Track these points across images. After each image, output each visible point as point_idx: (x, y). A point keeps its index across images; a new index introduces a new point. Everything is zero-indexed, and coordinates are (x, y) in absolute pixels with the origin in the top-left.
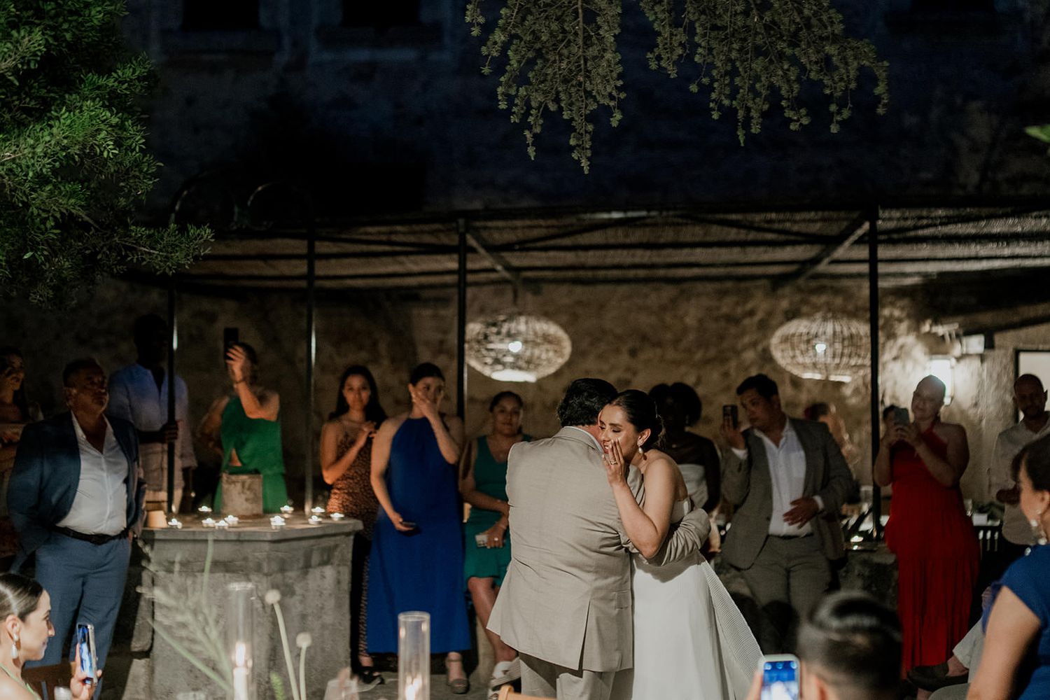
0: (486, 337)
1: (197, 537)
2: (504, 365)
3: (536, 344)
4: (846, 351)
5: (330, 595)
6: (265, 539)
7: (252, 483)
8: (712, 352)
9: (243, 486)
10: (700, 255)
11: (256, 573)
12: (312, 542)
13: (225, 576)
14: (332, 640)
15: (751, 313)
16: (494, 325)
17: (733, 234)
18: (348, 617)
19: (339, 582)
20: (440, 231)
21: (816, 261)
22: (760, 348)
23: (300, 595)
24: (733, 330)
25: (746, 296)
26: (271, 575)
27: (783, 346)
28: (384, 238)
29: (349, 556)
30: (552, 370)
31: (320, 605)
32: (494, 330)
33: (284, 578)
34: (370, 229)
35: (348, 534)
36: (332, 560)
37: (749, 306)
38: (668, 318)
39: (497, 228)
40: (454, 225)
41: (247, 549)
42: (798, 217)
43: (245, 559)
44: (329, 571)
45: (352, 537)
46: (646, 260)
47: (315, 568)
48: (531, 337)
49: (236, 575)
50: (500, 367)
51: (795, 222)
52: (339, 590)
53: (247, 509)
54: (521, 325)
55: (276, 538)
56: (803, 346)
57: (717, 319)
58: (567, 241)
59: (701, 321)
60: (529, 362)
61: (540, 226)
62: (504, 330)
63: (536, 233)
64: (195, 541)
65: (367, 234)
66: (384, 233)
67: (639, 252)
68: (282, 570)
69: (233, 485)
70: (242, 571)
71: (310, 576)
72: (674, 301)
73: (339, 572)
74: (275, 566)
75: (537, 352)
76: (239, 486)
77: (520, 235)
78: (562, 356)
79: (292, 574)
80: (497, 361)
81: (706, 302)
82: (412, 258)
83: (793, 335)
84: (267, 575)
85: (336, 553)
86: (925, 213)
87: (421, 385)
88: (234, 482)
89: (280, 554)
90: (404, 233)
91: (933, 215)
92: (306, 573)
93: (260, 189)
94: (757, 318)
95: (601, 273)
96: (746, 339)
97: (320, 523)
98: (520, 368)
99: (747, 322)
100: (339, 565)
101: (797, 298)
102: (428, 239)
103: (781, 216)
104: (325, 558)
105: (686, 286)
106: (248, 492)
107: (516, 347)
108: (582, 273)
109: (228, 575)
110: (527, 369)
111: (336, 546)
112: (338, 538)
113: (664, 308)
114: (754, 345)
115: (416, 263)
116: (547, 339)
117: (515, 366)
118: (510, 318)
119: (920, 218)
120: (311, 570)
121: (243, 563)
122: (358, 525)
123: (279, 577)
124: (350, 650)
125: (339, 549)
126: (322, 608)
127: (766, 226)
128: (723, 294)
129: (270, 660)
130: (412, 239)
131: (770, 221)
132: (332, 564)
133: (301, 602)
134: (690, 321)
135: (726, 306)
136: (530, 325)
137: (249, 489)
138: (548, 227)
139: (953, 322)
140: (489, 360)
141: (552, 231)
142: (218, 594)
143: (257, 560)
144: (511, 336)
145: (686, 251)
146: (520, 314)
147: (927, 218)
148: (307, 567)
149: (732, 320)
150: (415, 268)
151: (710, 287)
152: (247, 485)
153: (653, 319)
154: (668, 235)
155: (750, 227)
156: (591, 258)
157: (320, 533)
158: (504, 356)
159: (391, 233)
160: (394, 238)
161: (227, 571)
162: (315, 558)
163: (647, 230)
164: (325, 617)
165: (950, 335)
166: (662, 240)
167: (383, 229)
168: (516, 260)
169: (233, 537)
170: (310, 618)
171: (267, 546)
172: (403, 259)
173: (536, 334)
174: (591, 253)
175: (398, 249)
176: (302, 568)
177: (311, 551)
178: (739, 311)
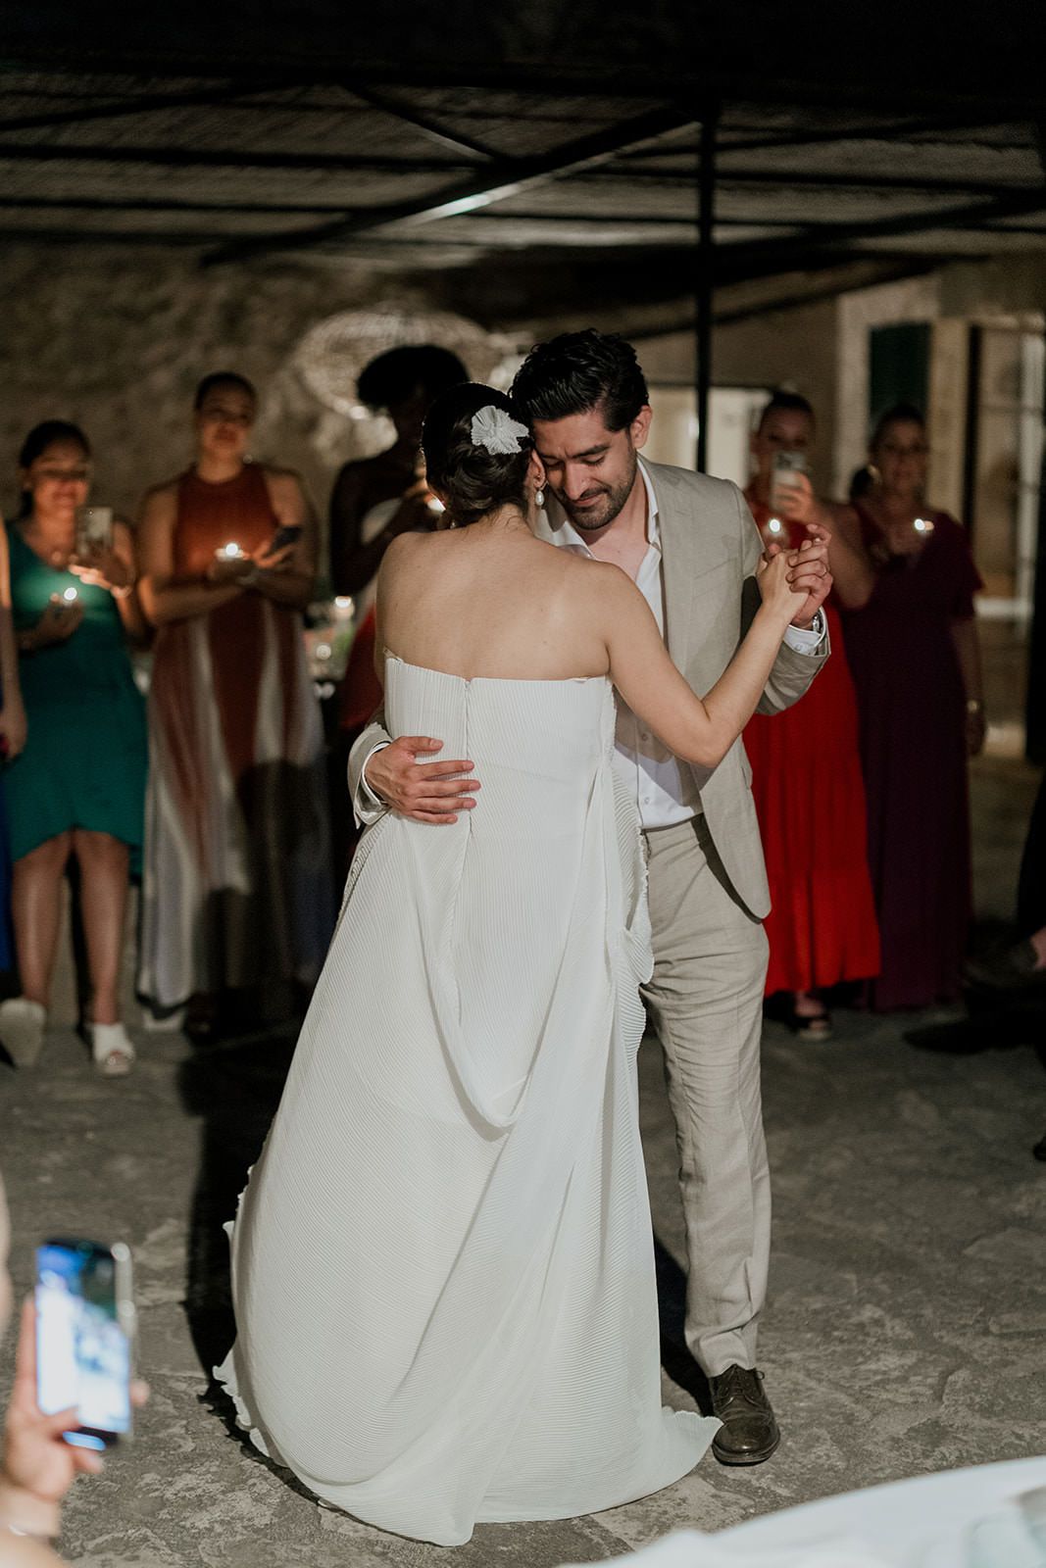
15: (164, 306)
24: (133, 334)
25: (157, 274)
37: (162, 292)
38: (22, 309)
57: (105, 313)
59: (78, 316)
72: (30, 278)
81: (89, 283)
94: (173, 315)
99: (158, 320)
113: (14, 291)
114: (169, 360)
128: (117, 269)
135: (123, 292)
139: (520, 331)
178: (144, 300)
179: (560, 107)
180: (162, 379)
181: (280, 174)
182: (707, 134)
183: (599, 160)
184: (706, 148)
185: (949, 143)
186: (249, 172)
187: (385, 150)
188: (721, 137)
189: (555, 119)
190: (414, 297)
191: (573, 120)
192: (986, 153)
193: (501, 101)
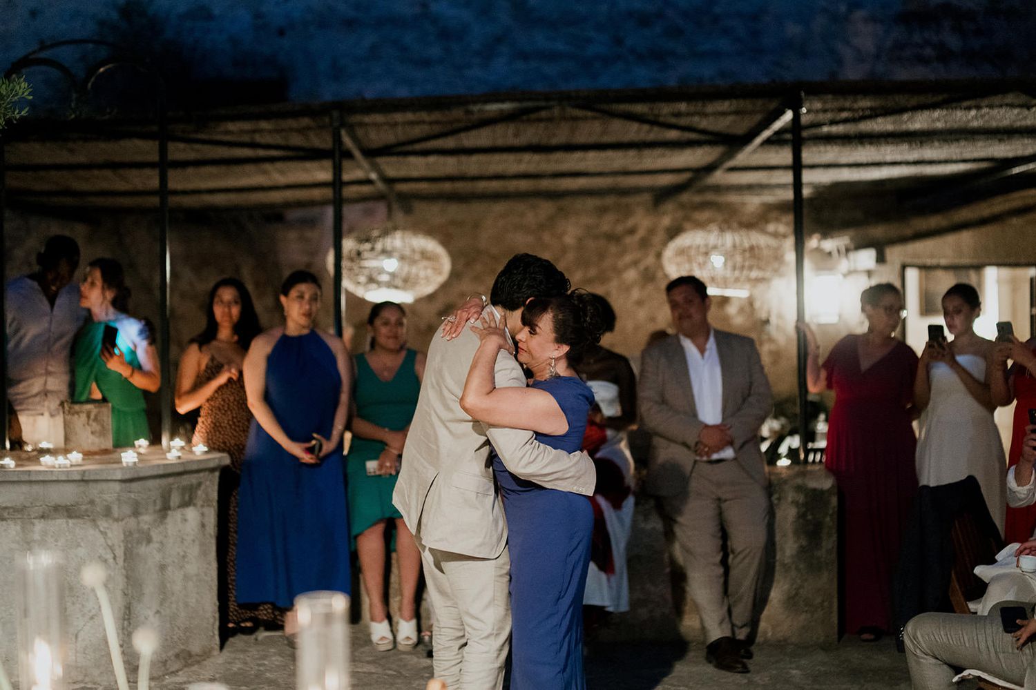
0: (359, 254)
1: (34, 478)
2: (379, 284)
3: (413, 262)
4: (747, 264)
5: (194, 541)
6: (114, 478)
7: (99, 412)
8: (592, 272)
9: (88, 417)
10: (592, 160)
11: (104, 519)
12: (171, 480)
13: (67, 522)
14: (198, 593)
15: (632, 231)
16: (367, 240)
17: (633, 131)
18: (214, 565)
19: (203, 525)
20: (309, 128)
21: (710, 168)
23: (157, 542)
24: (613, 249)
25: (627, 212)
26: (122, 520)
27: (679, 259)
28: (246, 138)
29: (214, 495)
30: (429, 289)
31: (182, 553)
32: (367, 246)
33: (138, 523)
34: (231, 126)
35: (212, 470)
36: (195, 502)
37: (630, 223)
38: (547, 237)
39: (375, 125)
40: (327, 120)
41: (94, 490)
42: (711, 108)
43: (92, 502)
44: (192, 514)
45: (217, 474)
46: (532, 168)
47: (174, 509)
48: (407, 253)
49: (80, 521)
50: (374, 286)
51: (705, 115)
52: (204, 535)
53: (93, 444)
54: (397, 241)
55: (128, 476)
56: (701, 259)
57: (596, 237)
58: (450, 143)
59: (580, 240)
60: (406, 280)
61: (423, 122)
62: (379, 246)
63: (417, 131)
64: (31, 482)
65: (228, 132)
66: (247, 132)
67: (527, 157)
68: (136, 513)
69: (76, 416)
70: (88, 516)
71: (169, 520)
72: (551, 219)
73: (203, 514)
74: (127, 510)
75: (414, 270)
76: (83, 417)
77: (400, 134)
78: (440, 273)
79: (147, 518)
80: (371, 279)
81: (586, 220)
82: (279, 165)
83: (690, 247)
84: (117, 520)
85: (199, 492)
86: (847, 104)
87: (294, 293)
88: (77, 413)
89: (132, 496)
90: (270, 132)
91: (856, 106)
92: (164, 517)
93: (102, 70)
94: (638, 237)
95: (482, 186)
96: (628, 258)
97: (179, 457)
98: (396, 287)
99: (628, 240)
100: (202, 506)
101: (680, 214)
102: (296, 140)
103: (692, 109)
104: (187, 498)
105: (566, 202)
106: (94, 424)
107: (391, 265)
108: (460, 186)
109: (71, 521)
110: (404, 288)
111: (199, 484)
112: (202, 475)
113: (542, 227)
115: (282, 173)
116: (425, 255)
117: (390, 285)
118: (386, 233)
119: (842, 110)
120: (170, 512)
121: (89, 506)
122: (225, 459)
123: (132, 522)
124: (218, 604)
125: (203, 487)
126: (184, 557)
127: (673, 120)
128: (603, 211)
129: (124, 619)
130: (278, 139)
131: (678, 115)
132: (195, 505)
133: (159, 550)
134: (569, 240)
135: (607, 224)
136: (407, 241)
137: (96, 419)
138: (431, 123)
139: (843, 236)
140: (362, 279)
141: (437, 129)
142: (59, 544)
143: (106, 503)
144: (386, 253)
145: (578, 155)
146: (395, 228)
147: (850, 110)
148: (165, 509)
149: (613, 238)
150: (281, 179)
151: (591, 203)
152: (92, 417)
153: (530, 239)
154: (561, 135)
155: (654, 122)
156: (473, 165)
157: (180, 469)
158: (379, 274)
159: (254, 131)
160: (258, 138)
161: (70, 517)
162: (175, 499)
163: (542, 125)
164: (187, 566)
165: (839, 251)
166: (555, 141)
167: (247, 126)
168: (393, 167)
169: (78, 477)
170: (169, 568)
171: (117, 486)
172: (267, 166)
173: (413, 251)
174: (475, 158)
175: (261, 153)
176: (160, 511)
177: (170, 492)
178: (620, 228)
180: (631, 275)
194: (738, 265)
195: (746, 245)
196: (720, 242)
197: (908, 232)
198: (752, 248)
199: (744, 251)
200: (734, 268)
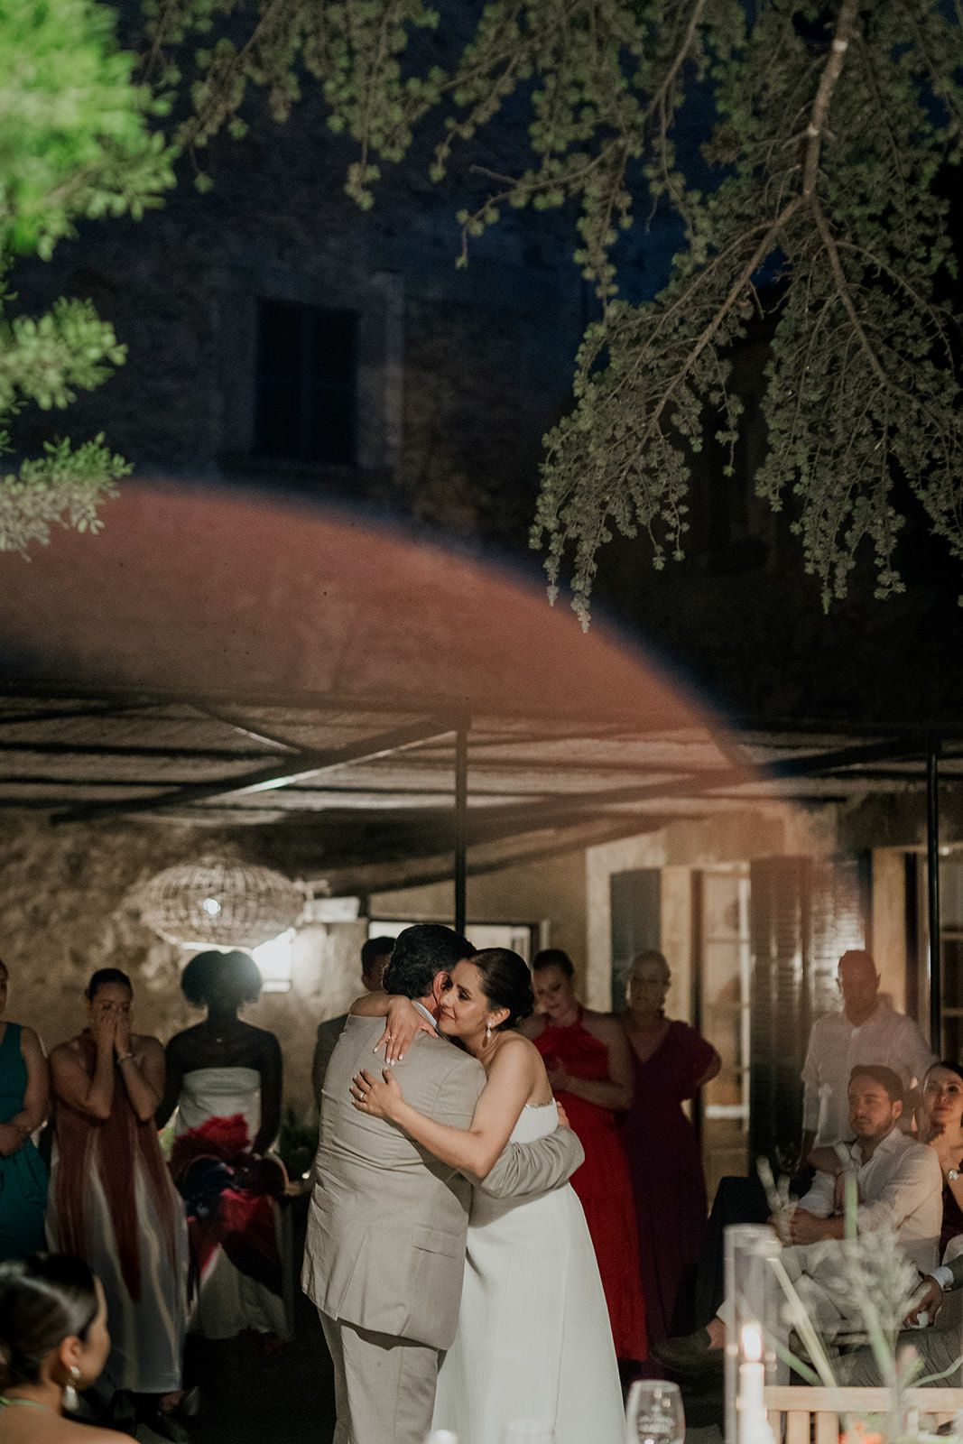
15: (19, 856)
22: (29, 907)
37: (17, 844)
94: (26, 863)
101: (85, 836)
114: (22, 901)
139: (319, 879)
179: (350, 718)
180: (15, 917)
181: (134, 760)
182: (461, 737)
183: (381, 754)
184: (461, 745)
185: (646, 741)
186: (110, 759)
187: (218, 745)
188: (471, 738)
189: (349, 727)
190: (230, 848)
191: (360, 726)
192: (676, 747)
193: (308, 715)
194: (252, 912)
195: (262, 887)
196: (228, 882)
197: (401, 876)
198: (269, 891)
199: (260, 895)
200: (246, 917)
